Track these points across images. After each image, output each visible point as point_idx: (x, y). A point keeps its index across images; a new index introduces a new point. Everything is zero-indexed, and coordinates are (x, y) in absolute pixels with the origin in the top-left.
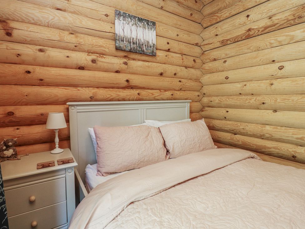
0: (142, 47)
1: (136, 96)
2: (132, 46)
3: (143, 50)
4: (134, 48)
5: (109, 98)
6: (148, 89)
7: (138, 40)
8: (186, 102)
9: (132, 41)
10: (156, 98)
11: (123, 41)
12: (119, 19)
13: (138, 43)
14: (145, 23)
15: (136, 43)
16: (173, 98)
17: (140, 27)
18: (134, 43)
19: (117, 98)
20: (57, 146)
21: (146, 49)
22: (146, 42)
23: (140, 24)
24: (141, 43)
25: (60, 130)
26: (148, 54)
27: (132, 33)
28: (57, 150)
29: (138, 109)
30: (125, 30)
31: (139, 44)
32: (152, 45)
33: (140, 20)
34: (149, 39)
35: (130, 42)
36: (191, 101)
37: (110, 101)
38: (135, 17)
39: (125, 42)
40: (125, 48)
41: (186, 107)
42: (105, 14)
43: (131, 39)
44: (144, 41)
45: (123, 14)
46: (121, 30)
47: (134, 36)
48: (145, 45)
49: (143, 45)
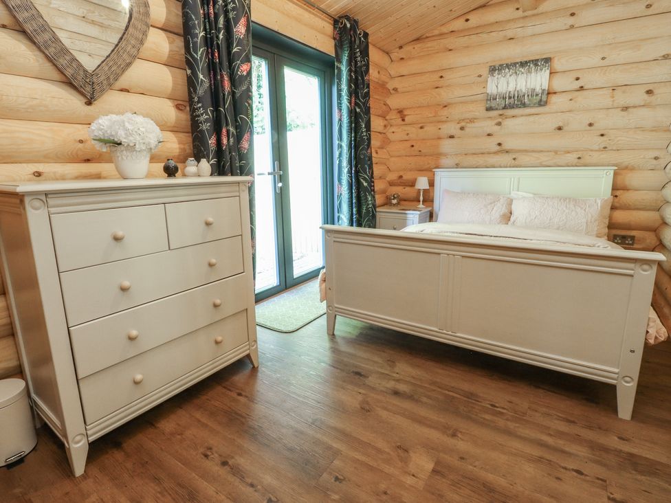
0: (522, 99)
1: (510, 162)
2: (507, 102)
3: (523, 102)
4: (510, 103)
5: (474, 164)
6: (533, 151)
7: (518, 91)
8: (604, 170)
10: (543, 164)
11: (496, 99)
12: (493, 76)
13: (516, 95)
14: (532, 65)
15: (514, 96)
16: (580, 163)
17: (522, 73)
18: (510, 98)
19: (485, 164)
20: (422, 203)
21: (529, 100)
22: (530, 91)
23: (523, 70)
24: (522, 94)
25: (425, 190)
26: (531, 105)
27: (509, 86)
28: (422, 206)
30: (499, 86)
31: (518, 97)
32: (540, 91)
33: (523, 64)
34: (536, 86)
35: (504, 98)
36: (617, 168)
37: (476, 167)
38: (515, 64)
39: (498, 100)
40: (496, 107)
41: (603, 177)
42: (477, 75)
43: (506, 94)
44: (527, 90)
45: (499, 67)
46: (494, 87)
47: (511, 88)
48: (528, 96)
49: (524, 96)
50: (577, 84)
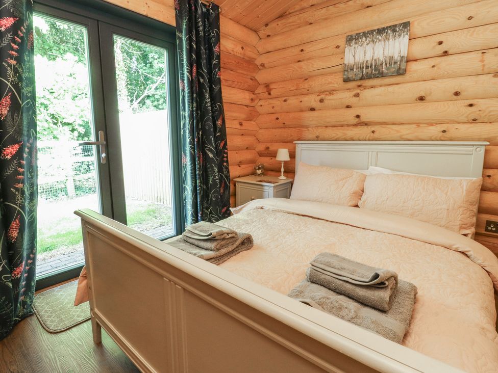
0: (380, 68)
1: (369, 135)
2: (364, 72)
3: (381, 71)
4: (368, 73)
5: (334, 137)
6: (394, 124)
7: (375, 60)
8: (473, 145)
9: (365, 65)
10: (404, 137)
11: (353, 69)
12: (350, 45)
13: (374, 65)
14: (389, 32)
15: (371, 65)
16: (445, 137)
17: (380, 41)
18: (367, 67)
19: (344, 137)
20: (282, 174)
21: (387, 69)
22: (388, 59)
23: (380, 38)
24: (380, 63)
25: (285, 162)
26: (390, 74)
27: (367, 55)
28: (282, 177)
29: (364, 151)
30: (356, 56)
31: (375, 66)
32: (399, 59)
33: (381, 31)
34: (394, 53)
35: (361, 68)
36: (489, 143)
37: (336, 140)
38: (372, 32)
39: (355, 70)
40: (354, 77)
41: (472, 154)
42: (335, 46)
43: (363, 64)
44: (385, 58)
45: (355, 37)
46: (352, 57)
47: (368, 57)
48: (386, 64)
49: (382, 64)
50: (440, 49)
